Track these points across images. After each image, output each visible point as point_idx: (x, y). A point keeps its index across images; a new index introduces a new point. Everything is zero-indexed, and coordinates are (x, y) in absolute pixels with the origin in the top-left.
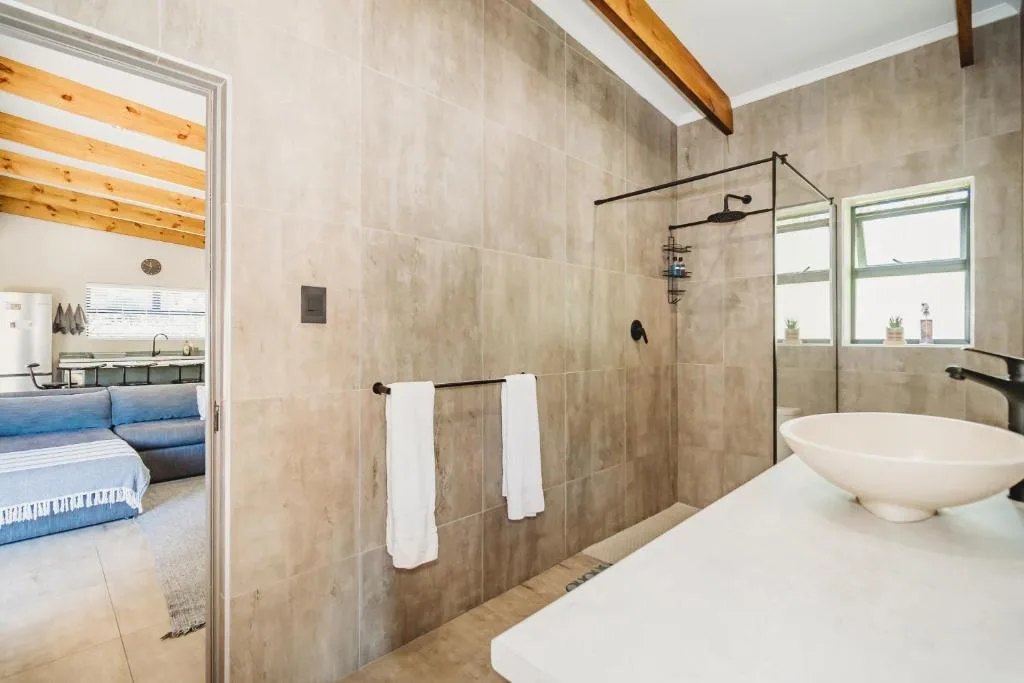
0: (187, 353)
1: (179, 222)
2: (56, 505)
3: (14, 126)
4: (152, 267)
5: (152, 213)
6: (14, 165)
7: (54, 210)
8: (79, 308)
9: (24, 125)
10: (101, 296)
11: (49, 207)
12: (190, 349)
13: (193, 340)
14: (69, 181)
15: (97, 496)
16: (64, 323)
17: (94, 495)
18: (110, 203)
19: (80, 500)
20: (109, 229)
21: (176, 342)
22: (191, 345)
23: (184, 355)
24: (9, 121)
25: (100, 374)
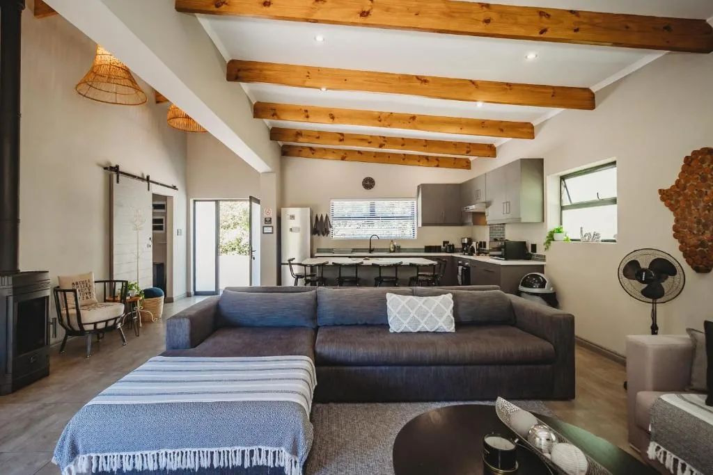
0: (392, 250)
1: (384, 143)
2: (216, 456)
3: (261, 70)
4: (369, 183)
5: (365, 138)
6: (278, 113)
7: (314, 150)
8: (327, 217)
9: (266, 67)
10: (340, 207)
11: (311, 149)
12: (395, 247)
13: (397, 240)
14: (308, 117)
15: (256, 453)
16: (319, 229)
17: (252, 452)
18: (339, 135)
19: (239, 455)
20: (343, 159)
21: (385, 241)
22: (395, 244)
23: (391, 252)
24: (258, 67)
25: (324, 268)
